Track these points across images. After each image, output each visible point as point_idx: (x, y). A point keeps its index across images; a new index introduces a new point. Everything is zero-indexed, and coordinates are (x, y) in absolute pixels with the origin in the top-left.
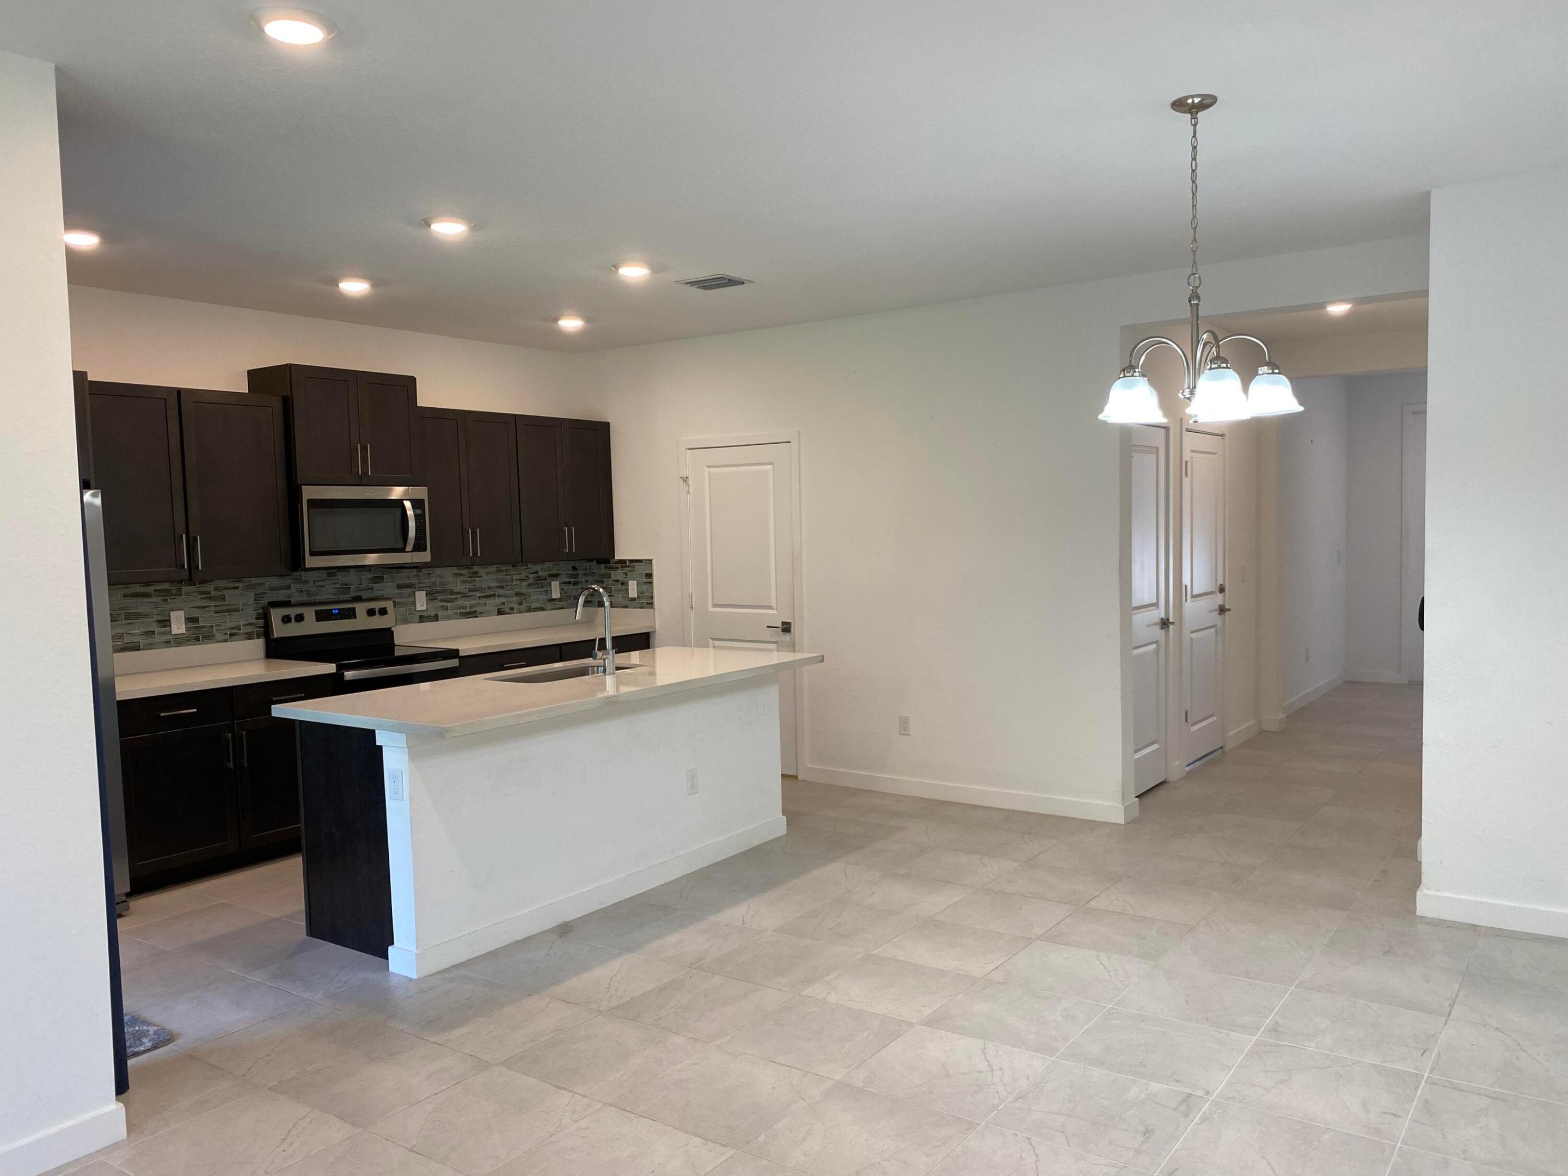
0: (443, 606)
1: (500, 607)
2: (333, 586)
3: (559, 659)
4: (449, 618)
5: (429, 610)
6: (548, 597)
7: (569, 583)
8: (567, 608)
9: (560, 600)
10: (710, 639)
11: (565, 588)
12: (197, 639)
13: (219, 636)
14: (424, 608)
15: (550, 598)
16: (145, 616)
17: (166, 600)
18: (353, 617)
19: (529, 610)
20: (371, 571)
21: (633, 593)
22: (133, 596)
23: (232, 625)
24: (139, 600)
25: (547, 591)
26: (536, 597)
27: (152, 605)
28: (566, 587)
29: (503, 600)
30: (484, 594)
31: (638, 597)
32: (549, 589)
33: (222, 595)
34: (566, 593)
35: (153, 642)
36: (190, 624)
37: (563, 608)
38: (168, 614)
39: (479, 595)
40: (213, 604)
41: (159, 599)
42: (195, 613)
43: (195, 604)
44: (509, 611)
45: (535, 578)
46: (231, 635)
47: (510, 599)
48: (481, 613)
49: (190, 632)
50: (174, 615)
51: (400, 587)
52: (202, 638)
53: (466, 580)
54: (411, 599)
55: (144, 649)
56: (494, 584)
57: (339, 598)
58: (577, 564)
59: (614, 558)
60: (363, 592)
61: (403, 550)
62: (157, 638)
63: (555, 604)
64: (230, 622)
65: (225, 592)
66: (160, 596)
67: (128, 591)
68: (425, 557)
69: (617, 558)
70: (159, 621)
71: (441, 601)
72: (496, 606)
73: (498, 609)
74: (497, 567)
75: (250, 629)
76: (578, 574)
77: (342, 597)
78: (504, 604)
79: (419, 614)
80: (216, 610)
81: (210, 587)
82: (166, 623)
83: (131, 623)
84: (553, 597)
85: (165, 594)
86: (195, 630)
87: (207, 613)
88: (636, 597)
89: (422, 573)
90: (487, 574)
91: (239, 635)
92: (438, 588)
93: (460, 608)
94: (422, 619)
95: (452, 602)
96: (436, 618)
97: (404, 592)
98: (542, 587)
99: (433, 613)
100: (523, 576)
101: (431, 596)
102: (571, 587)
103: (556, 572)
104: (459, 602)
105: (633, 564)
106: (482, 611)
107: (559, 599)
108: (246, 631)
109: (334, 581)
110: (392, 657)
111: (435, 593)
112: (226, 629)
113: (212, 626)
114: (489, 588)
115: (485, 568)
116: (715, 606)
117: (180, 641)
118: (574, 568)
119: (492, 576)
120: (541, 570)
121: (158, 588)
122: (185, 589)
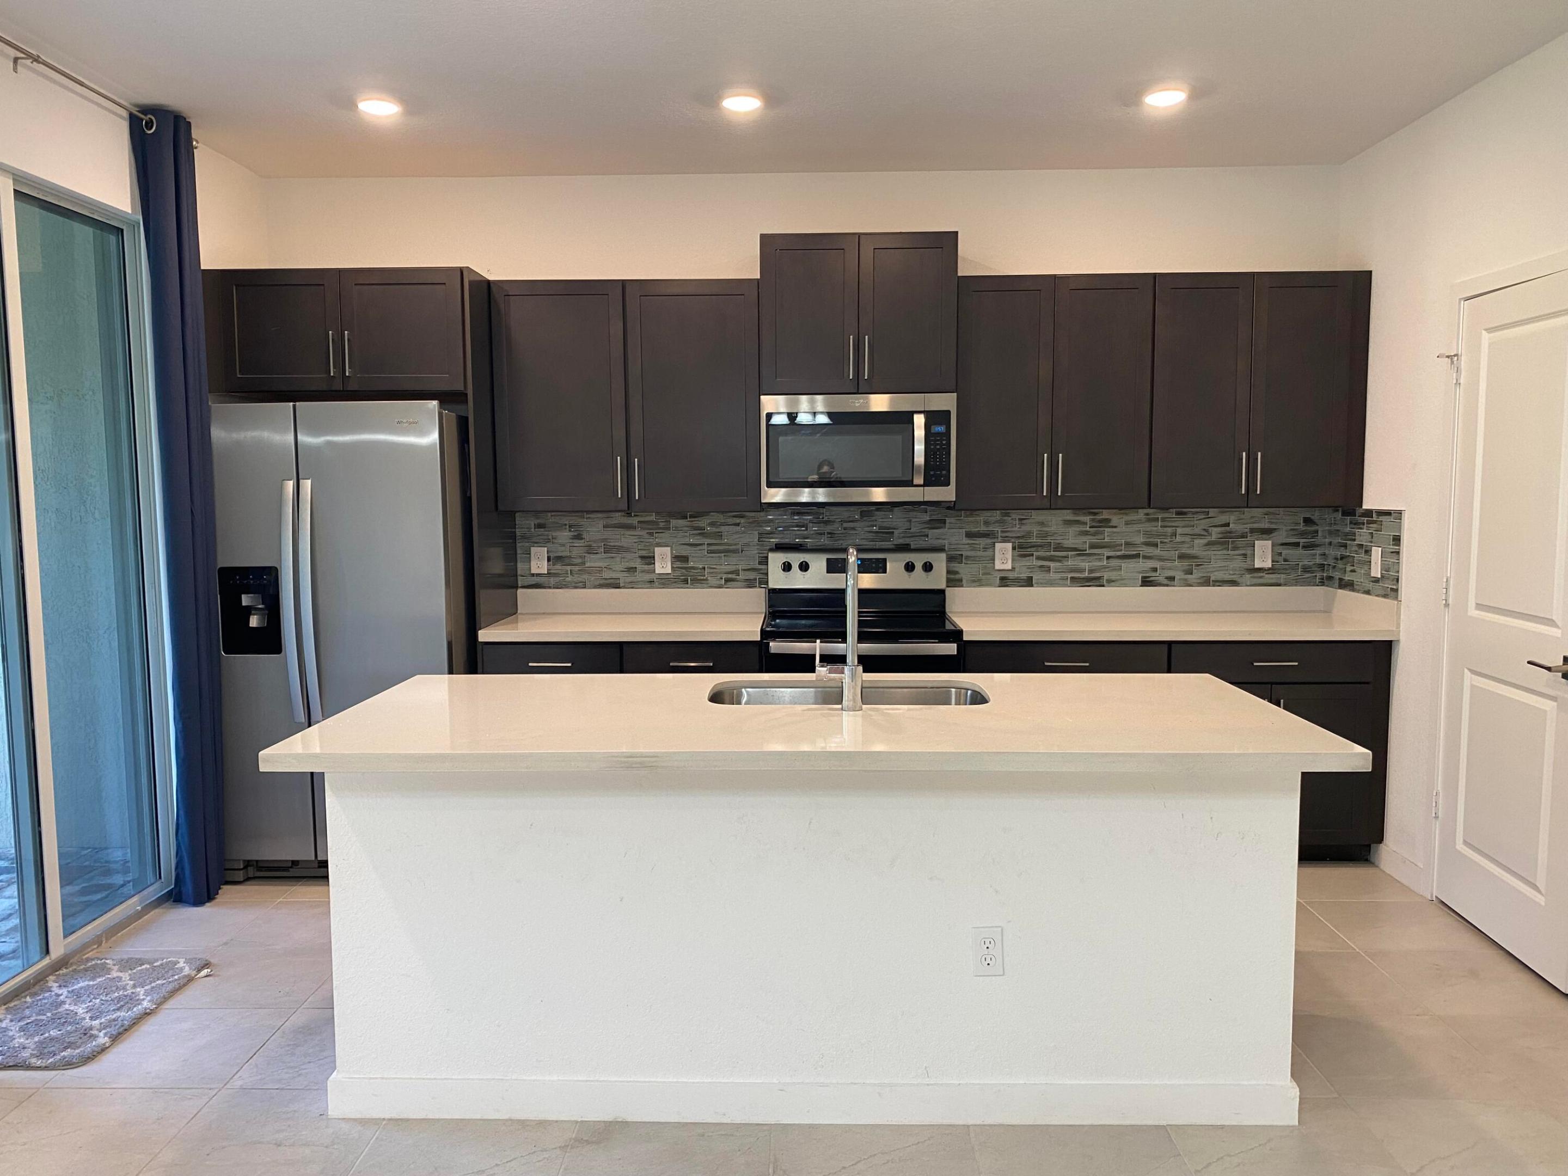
0: (1041, 567)
1: (1147, 575)
2: (867, 529)
3: (1166, 666)
4: (1051, 583)
5: (1017, 569)
6: (1245, 566)
7: (1296, 545)
8: (1285, 585)
9: (1271, 571)
10: (1466, 670)
11: (1284, 552)
12: (686, 581)
13: (712, 581)
14: (1009, 566)
15: (1252, 567)
16: (627, 550)
17: (651, 534)
18: (881, 570)
19: (1206, 582)
20: (926, 512)
21: (1376, 572)
22: (616, 527)
23: (733, 568)
24: (622, 531)
25: (1245, 555)
26: (1218, 563)
27: (635, 539)
28: (1286, 552)
29: (1157, 564)
30: (1119, 553)
31: (1382, 577)
32: (1249, 552)
33: (719, 532)
34: (1285, 560)
35: (635, 580)
36: (678, 563)
37: (1279, 585)
38: (652, 550)
39: (1107, 553)
40: (707, 541)
41: (644, 533)
42: (685, 551)
43: (686, 540)
44: (1166, 582)
45: (1222, 533)
46: (727, 580)
47: (1169, 564)
48: (1110, 582)
49: (678, 573)
50: (658, 551)
51: (969, 535)
52: (691, 580)
53: (1087, 531)
54: (989, 553)
55: (624, 587)
56: (1140, 539)
57: (876, 545)
58: (1315, 515)
59: (1362, 507)
60: (912, 539)
61: (909, 483)
62: (639, 577)
63: (1261, 577)
64: (726, 564)
65: (723, 528)
66: (644, 529)
67: (610, 522)
68: (947, 493)
69: (1365, 507)
70: (642, 557)
71: (1038, 558)
72: (1140, 573)
73: (1143, 577)
74: (1147, 514)
75: (752, 575)
76: (1317, 532)
77: (879, 545)
78: (1155, 570)
79: (999, 575)
80: (709, 549)
81: (703, 522)
82: (649, 559)
83: (612, 558)
84: (1257, 566)
85: (650, 527)
86: (684, 571)
87: (699, 552)
88: (1379, 576)
89: (1010, 518)
90: (1127, 523)
91: (737, 581)
92: (1034, 540)
93: (1072, 571)
94: (1005, 581)
95: (1060, 561)
96: (1029, 582)
97: (977, 542)
98: (1235, 548)
99: (1024, 576)
100: (1197, 530)
101: (1022, 549)
102: (1300, 551)
103: (1267, 526)
104: (1070, 563)
105: (1381, 518)
106: (1113, 578)
107: (1269, 569)
108: (747, 578)
109: (870, 523)
110: (941, 630)
111: (1030, 547)
112: (721, 573)
113: (704, 568)
114: (1127, 544)
115: (1126, 514)
116: (1479, 606)
117: (665, 582)
118: (1307, 521)
119: (1136, 527)
120: (1236, 521)
121: (642, 519)
122: (674, 522)
